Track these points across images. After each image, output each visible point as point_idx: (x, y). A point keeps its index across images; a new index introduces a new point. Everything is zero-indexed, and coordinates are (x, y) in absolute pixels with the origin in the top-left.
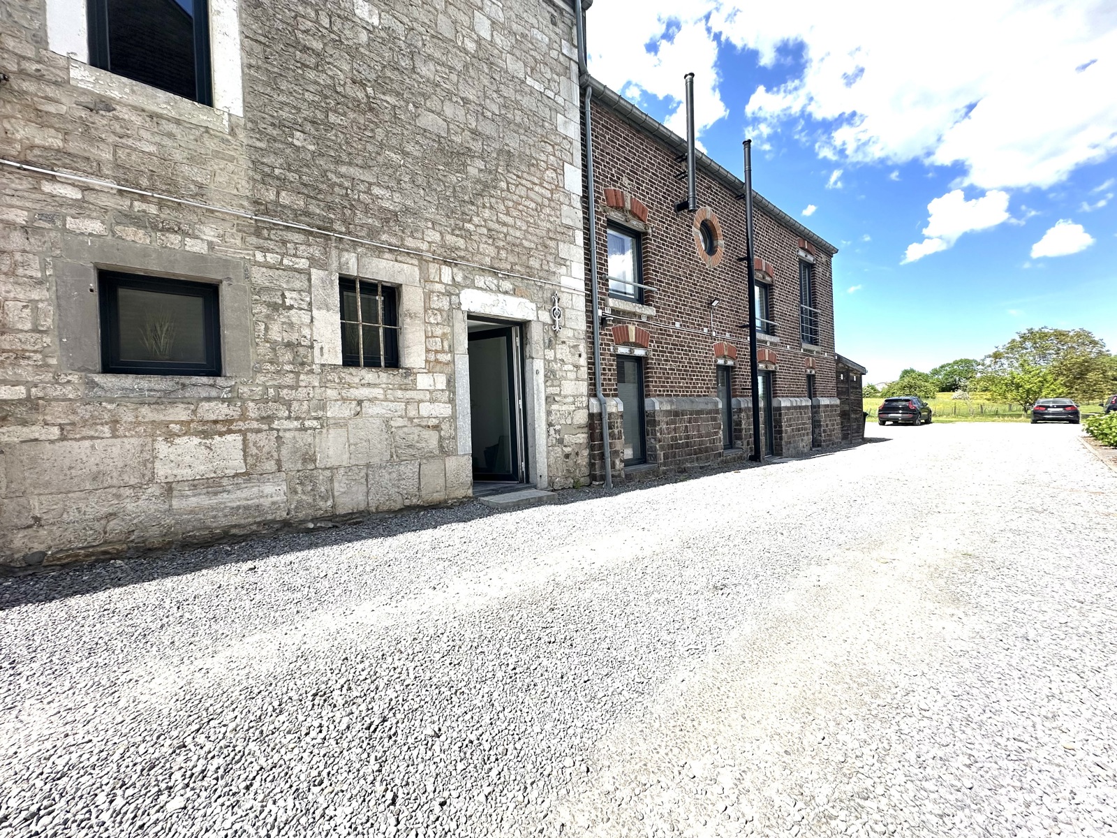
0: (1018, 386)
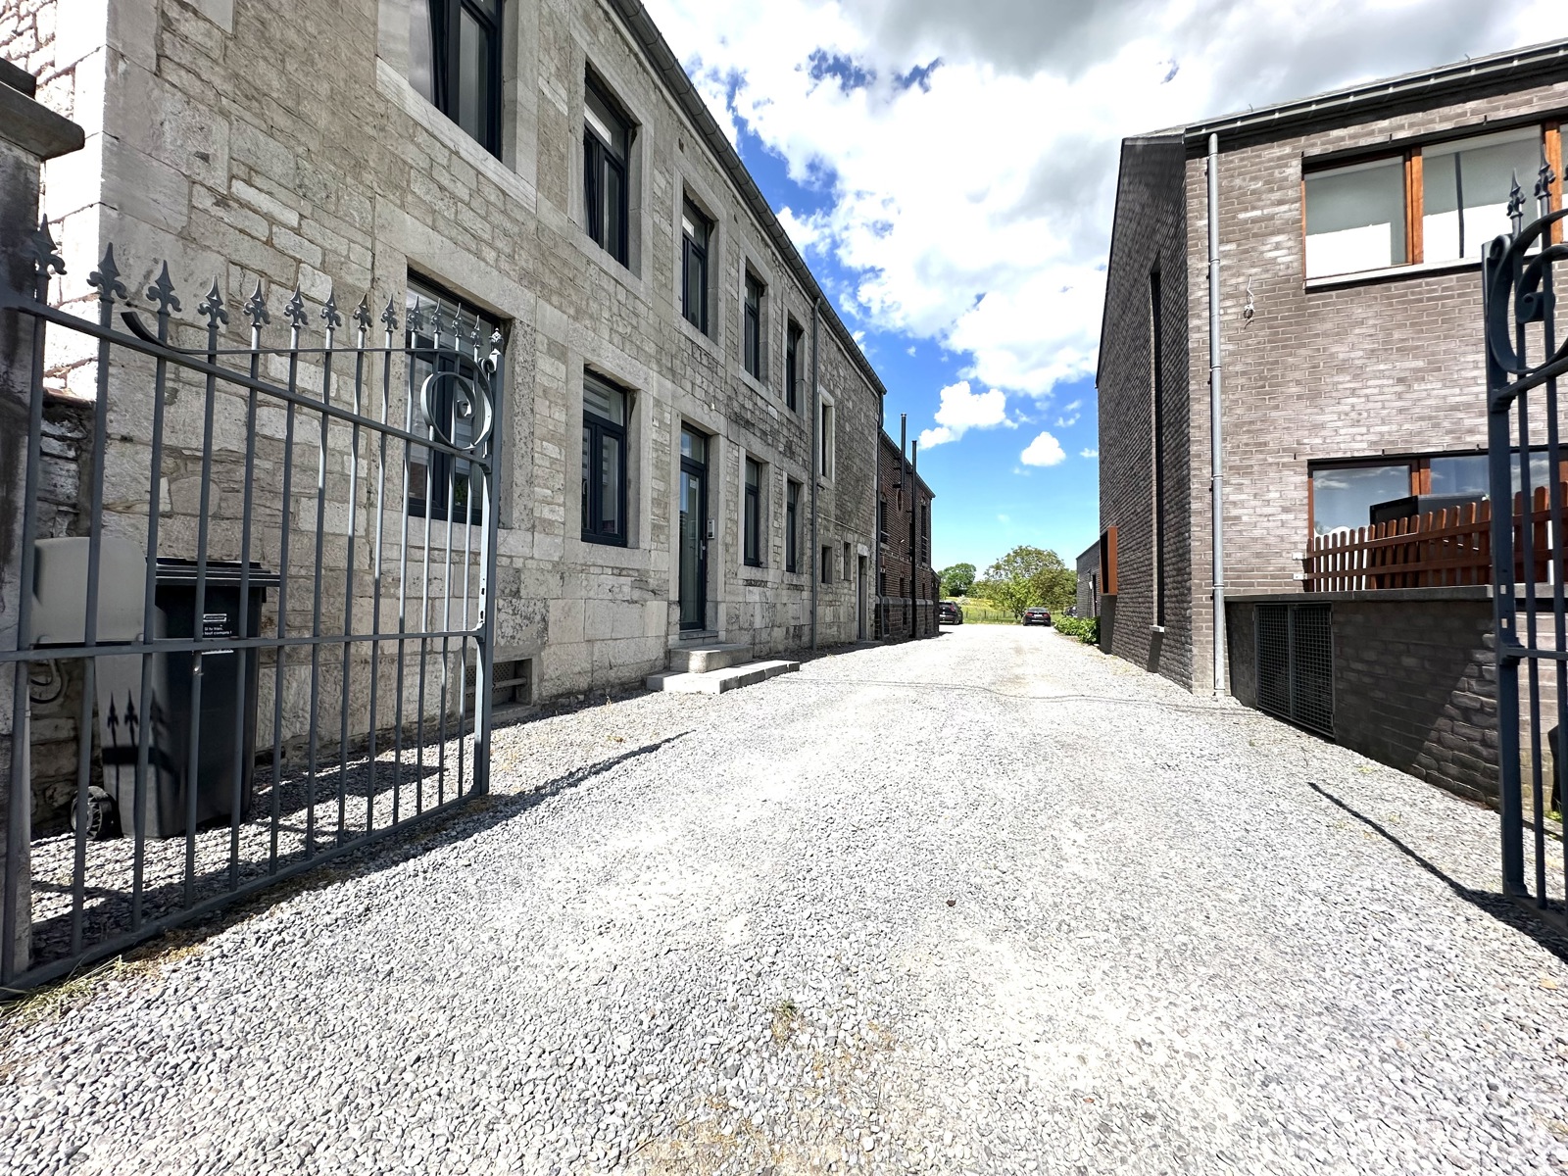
0: (1012, 596)
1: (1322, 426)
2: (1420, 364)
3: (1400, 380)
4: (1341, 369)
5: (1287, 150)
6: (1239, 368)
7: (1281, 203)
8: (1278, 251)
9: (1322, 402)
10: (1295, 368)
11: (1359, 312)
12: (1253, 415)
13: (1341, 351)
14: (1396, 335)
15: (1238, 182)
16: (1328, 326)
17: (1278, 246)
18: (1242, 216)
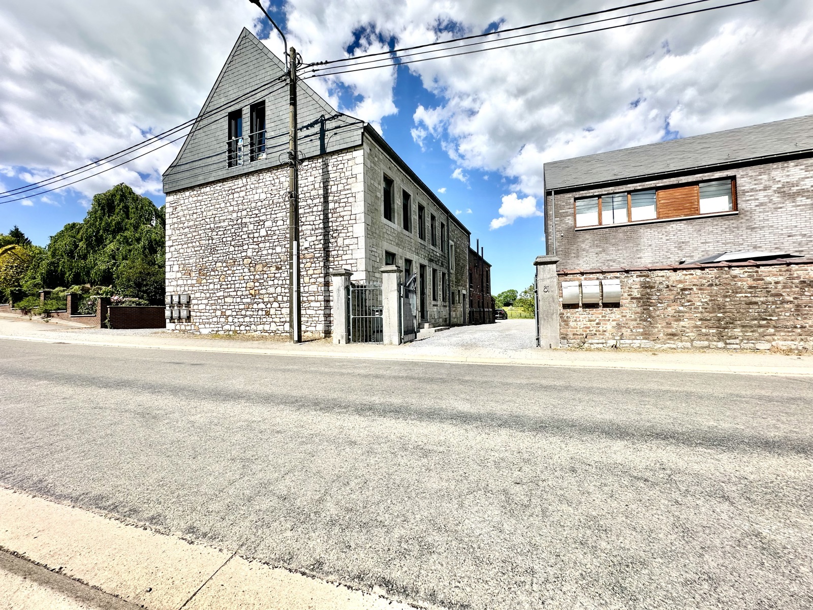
1: (579, 264)
2: (601, 250)
3: (597, 253)
4: (584, 250)
5: (571, 195)
6: (560, 249)
7: (569, 208)
8: (569, 221)
9: (579, 258)
10: (574, 250)
11: (587, 236)
12: (564, 261)
13: (583, 246)
14: (596, 242)
15: (559, 203)
16: (581, 239)
17: (569, 220)
18: (560, 211)
